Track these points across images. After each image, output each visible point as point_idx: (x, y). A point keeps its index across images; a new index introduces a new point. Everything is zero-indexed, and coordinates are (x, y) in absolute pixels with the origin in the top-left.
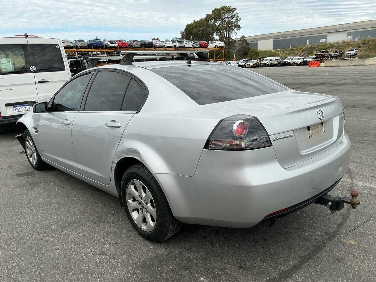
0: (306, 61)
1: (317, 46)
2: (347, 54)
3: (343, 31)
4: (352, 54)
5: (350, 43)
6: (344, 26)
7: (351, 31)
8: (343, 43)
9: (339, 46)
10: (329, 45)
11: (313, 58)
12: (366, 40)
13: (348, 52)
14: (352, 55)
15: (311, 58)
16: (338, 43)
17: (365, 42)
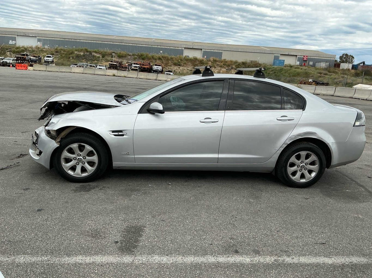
0: (6, 62)
1: (10, 48)
2: (46, 60)
3: (33, 36)
4: (50, 60)
5: (43, 49)
6: (33, 31)
7: (40, 38)
8: (36, 48)
9: (33, 51)
10: (23, 48)
11: (13, 60)
12: (58, 49)
13: (46, 58)
14: (51, 62)
15: (10, 60)
16: (31, 48)
17: (57, 51)
